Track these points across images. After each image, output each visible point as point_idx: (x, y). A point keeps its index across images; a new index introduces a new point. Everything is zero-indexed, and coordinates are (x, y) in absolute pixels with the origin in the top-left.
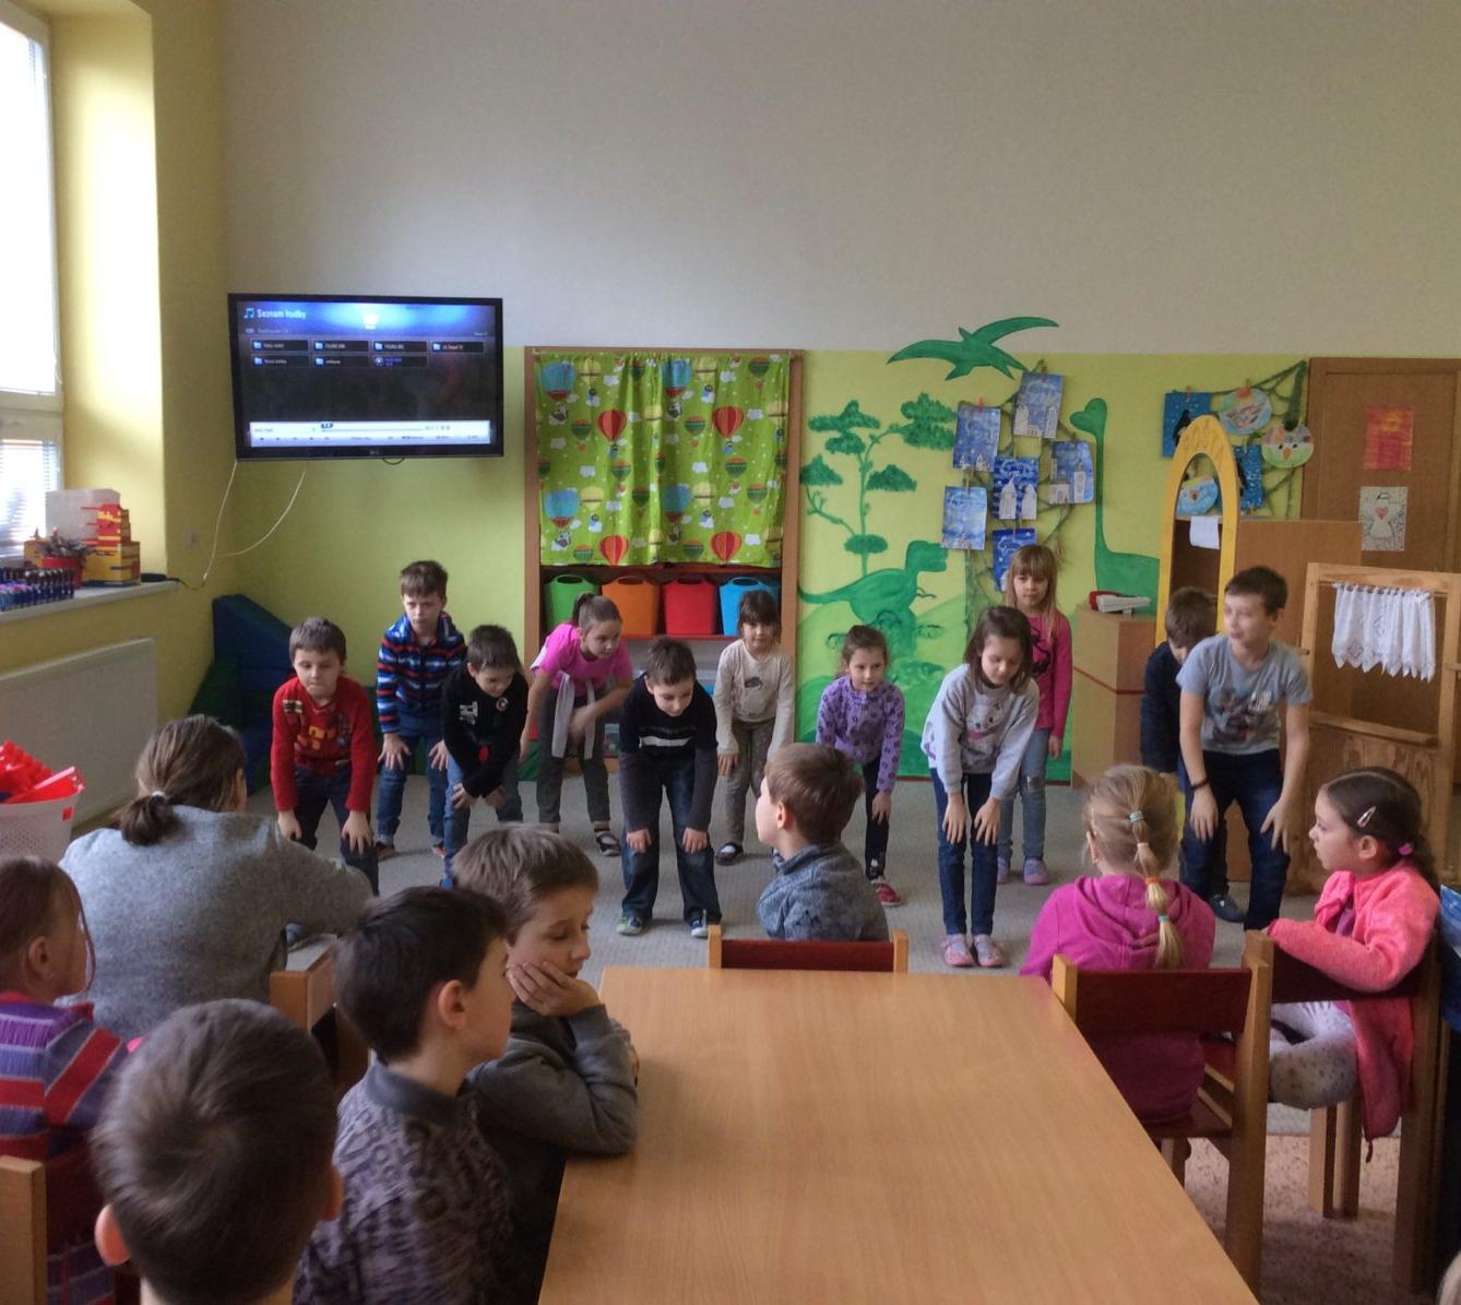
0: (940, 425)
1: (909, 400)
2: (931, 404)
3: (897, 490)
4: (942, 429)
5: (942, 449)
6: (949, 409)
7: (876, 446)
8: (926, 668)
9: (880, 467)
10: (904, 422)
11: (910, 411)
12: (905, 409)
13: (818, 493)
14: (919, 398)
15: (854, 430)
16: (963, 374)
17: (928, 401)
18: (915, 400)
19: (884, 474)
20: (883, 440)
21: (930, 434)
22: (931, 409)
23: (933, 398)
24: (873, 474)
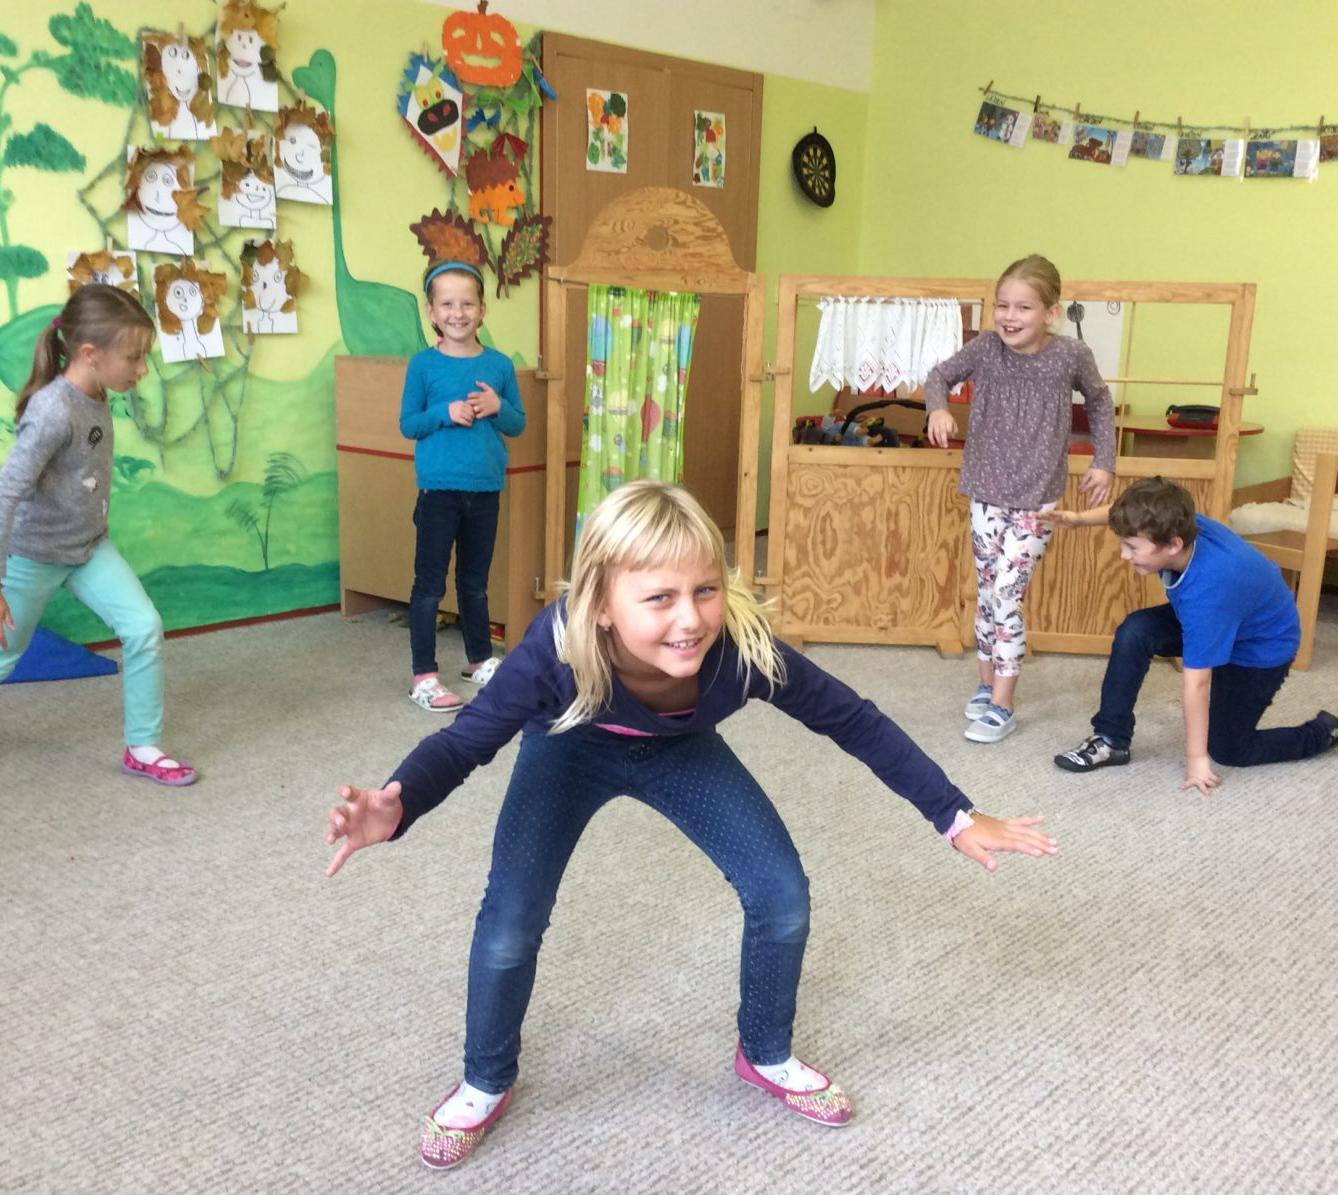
0: (115, 62)
1: (61, 11)
2: (97, 23)
3: (54, 168)
4: (117, 70)
5: (121, 105)
6: (126, 39)
7: (13, 86)
8: (126, 466)
9: (24, 126)
10: (57, 50)
11: (66, 33)
12: (57, 25)
14: (77, 11)
17: (92, 18)
18: (71, 13)
19: (30, 139)
20: (24, 77)
21: (99, 76)
22: (98, 32)
23: (99, 13)
24: (12, 137)
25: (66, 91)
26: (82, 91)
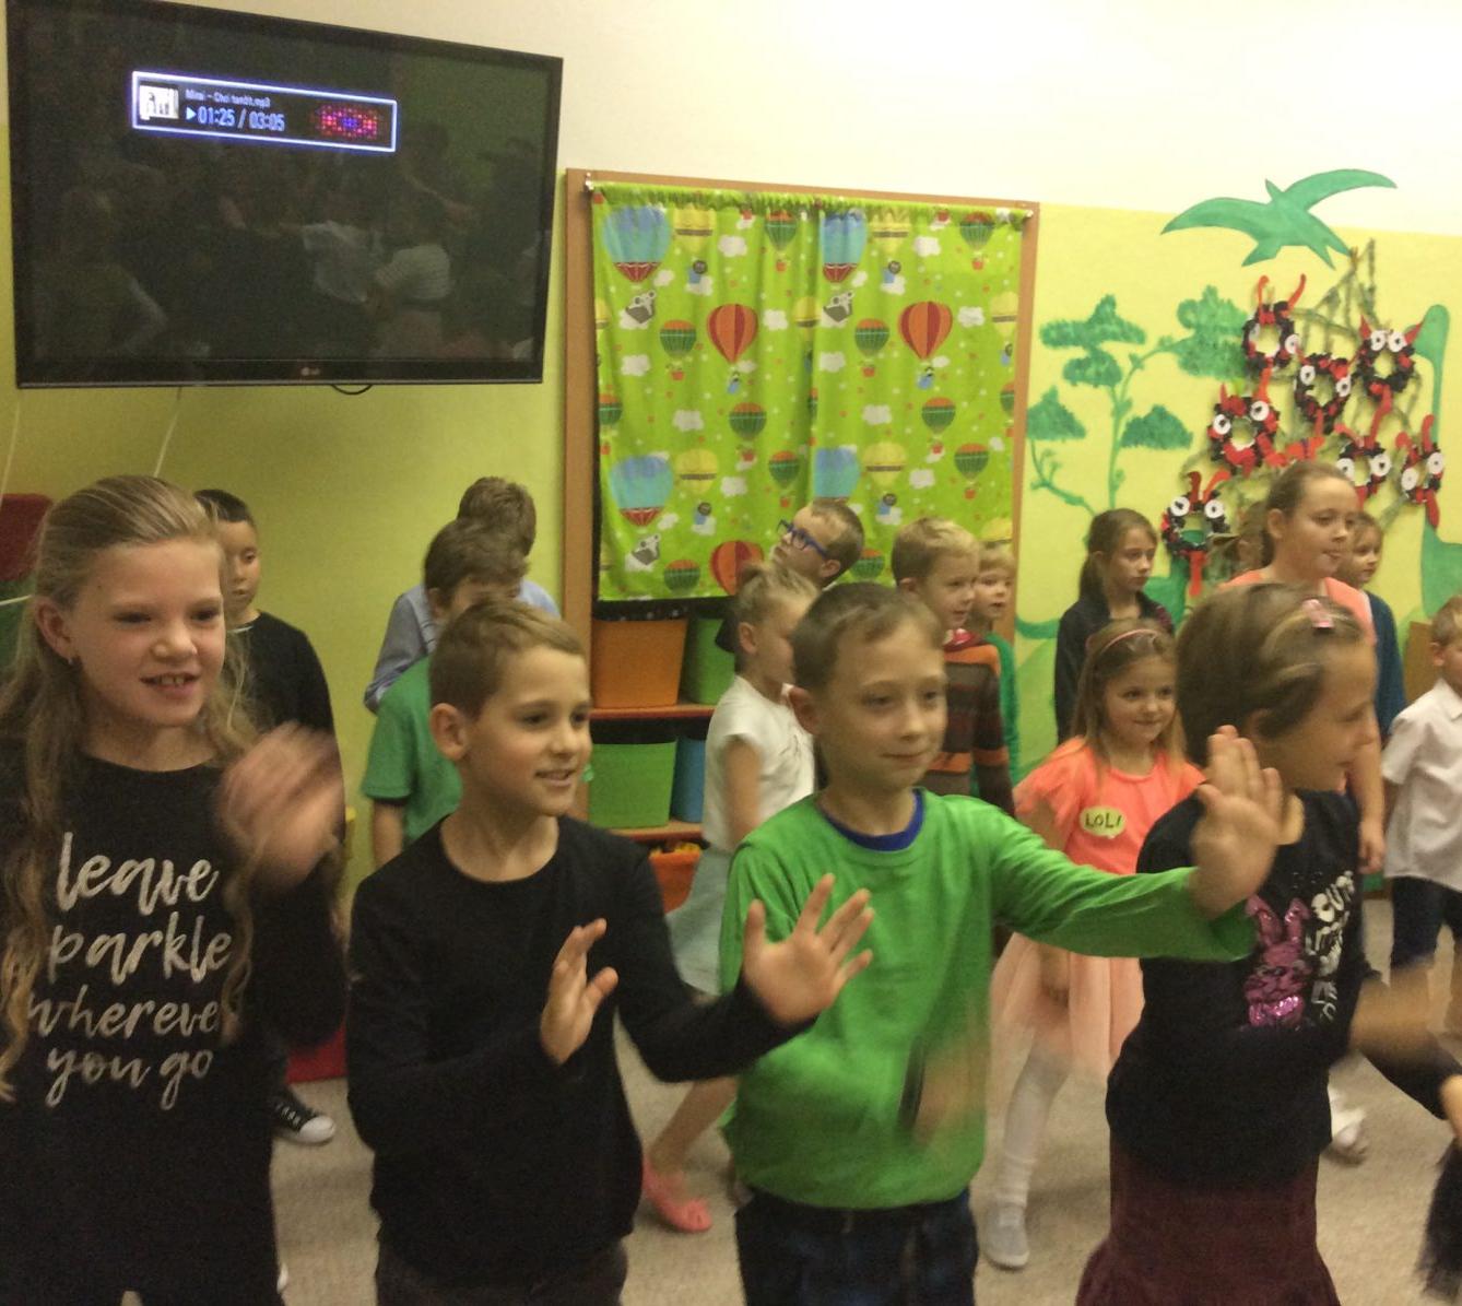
0: (1231, 340)
1: (1189, 297)
2: (1220, 304)
3: (1164, 447)
4: (1233, 347)
6: (1244, 316)
7: (1138, 371)
9: (1141, 410)
10: (1182, 334)
11: (1191, 317)
12: (1184, 310)
13: (1048, 453)
14: (1205, 295)
15: (1108, 347)
16: (1267, 258)
17: (1216, 300)
18: (1198, 297)
19: (1146, 421)
20: (1149, 363)
21: (1216, 354)
22: (1220, 312)
23: (1222, 295)
24: (1130, 420)
25: (1185, 372)
26: (1198, 370)
